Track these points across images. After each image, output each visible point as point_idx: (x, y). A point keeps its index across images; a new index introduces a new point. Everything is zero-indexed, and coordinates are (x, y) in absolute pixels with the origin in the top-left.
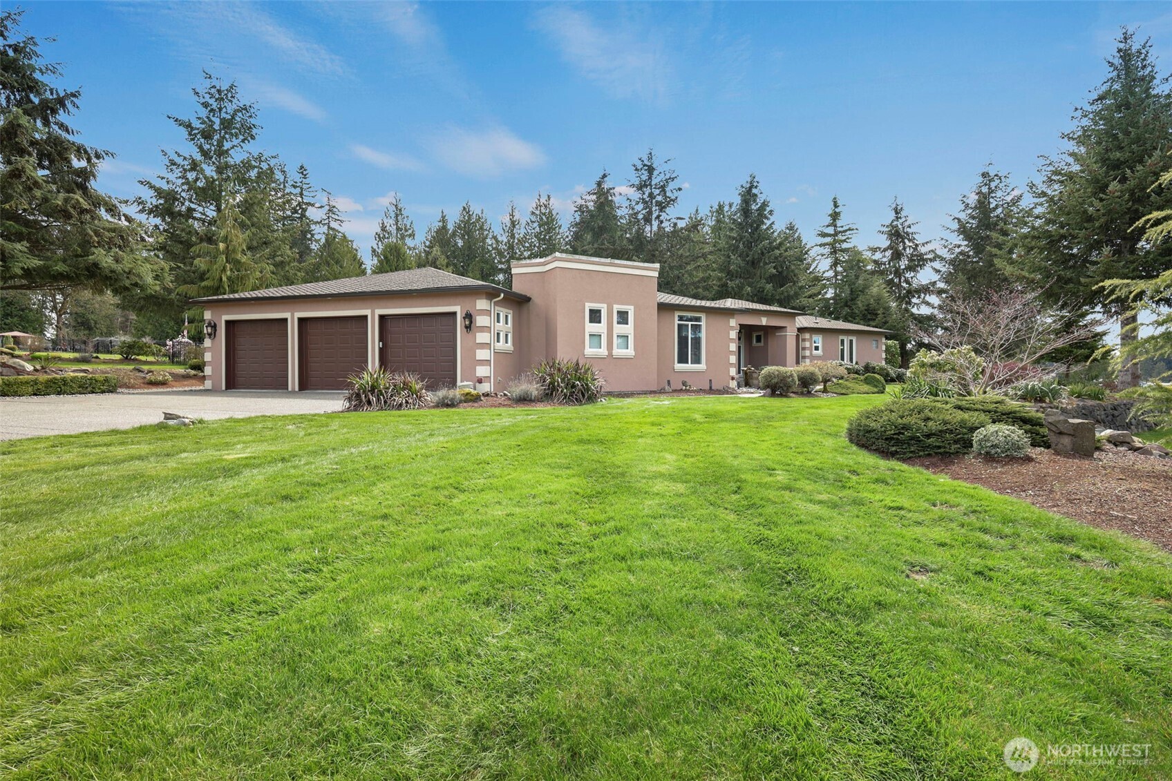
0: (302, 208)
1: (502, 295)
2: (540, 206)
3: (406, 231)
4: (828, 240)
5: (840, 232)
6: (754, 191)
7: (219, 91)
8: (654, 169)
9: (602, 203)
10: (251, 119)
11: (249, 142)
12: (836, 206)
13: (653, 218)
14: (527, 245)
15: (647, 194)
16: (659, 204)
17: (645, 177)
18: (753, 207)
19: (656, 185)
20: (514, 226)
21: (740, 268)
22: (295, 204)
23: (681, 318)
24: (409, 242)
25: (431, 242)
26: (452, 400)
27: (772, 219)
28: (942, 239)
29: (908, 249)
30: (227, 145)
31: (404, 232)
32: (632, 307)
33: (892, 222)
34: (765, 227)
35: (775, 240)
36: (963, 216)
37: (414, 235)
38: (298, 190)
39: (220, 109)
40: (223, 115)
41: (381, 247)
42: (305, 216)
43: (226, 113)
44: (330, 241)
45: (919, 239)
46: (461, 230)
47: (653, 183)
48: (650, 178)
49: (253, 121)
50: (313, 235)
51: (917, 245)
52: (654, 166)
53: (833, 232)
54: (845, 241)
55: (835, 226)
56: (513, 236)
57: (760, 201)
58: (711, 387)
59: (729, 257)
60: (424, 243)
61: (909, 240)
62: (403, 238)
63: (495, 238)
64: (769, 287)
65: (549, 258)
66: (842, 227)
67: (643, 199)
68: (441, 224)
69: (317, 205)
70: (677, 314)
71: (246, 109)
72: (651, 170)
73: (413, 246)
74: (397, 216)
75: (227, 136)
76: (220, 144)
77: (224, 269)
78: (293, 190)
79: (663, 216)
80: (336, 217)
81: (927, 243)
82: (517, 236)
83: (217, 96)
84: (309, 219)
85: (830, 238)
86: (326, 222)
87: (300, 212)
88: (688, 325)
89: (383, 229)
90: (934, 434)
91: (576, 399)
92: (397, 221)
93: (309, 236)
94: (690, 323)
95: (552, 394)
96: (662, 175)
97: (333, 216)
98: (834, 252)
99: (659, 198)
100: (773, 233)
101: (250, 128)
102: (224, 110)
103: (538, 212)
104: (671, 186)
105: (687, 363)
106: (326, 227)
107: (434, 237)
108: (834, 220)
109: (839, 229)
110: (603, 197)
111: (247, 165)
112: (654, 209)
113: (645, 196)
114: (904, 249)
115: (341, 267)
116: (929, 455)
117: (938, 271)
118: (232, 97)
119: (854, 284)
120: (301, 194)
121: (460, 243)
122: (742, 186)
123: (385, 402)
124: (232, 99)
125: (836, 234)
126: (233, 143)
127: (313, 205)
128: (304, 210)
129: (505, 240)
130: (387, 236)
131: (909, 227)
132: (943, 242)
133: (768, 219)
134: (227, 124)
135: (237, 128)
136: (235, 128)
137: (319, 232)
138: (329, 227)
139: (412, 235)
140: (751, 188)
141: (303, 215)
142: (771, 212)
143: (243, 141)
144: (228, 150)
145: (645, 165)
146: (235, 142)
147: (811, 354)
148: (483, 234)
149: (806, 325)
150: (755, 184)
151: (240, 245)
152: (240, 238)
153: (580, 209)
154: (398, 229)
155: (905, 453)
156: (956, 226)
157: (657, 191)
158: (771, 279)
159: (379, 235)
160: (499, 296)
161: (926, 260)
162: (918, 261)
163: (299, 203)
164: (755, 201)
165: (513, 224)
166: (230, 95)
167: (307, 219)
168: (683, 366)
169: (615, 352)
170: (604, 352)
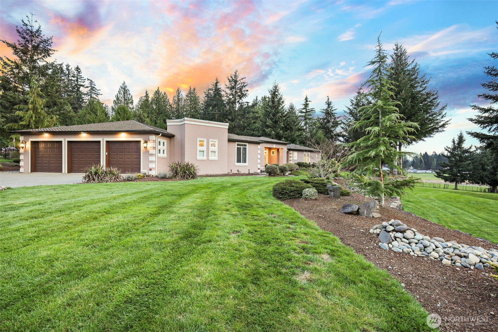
0: (78, 86)
1: (161, 134)
2: (191, 93)
3: (129, 100)
4: (303, 114)
5: (308, 111)
6: (276, 93)
7: (31, 32)
8: (237, 82)
9: (215, 94)
10: (48, 47)
11: (47, 57)
12: (307, 101)
13: (237, 102)
14: (185, 109)
15: (234, 91)
16: (239, 96)
17: (233, 85)
18: (276, 100)
19: (238, 88)
20: (179, 101)
21: (270, 123)
22: (74, 85)
23: (238, 145)
24: (130, 106)
25: (141, 106)
26: (132, 178)
27: (283, 105)
28: (344, 116)
29: (332, 119)
30: (35, 58)
31: (129, 101)
32: (217, 140)
33: (327, 108)
34: (280, 108)
35: (284, 113)
36: (351, 108)
37: (133, 103)
38: (75, 79)
39: (32, 41)
40: (33, 43)
41: (116, 107)
42: (79, 91)
43: (35, 42)
44: (91, 103)
45: (336, 116)
46: (155, 101)
47: (237, 87)
48: (235, 85)
49: (49, 47)
50: (83, 100)
51: (335, 118)
52: (238, 80)
53: (305, 111)
54: (310, 115)
55: (306, 109)
56: (178, 105)
57: (279, 97)
58: (249, 172)
59: (266, 119)
60: (138, 106)
61: (333, 116)
62: (127, 104)
63: (170, 105)
64: (281, 132)
65: (182, 119)
66: (309, 109)
67: (232, 94)
68: (145, 98)
69: (85, 86)
70: (237, 143)
71: (45, 42)
72: (236, 82)
73: (132, 107)
74: (124, 93)
75: (35, 54)
76: (32, 57)
77: (32, 117)
78: (73, 79)
79: (240, 101)
80: (95, 92)
81: (339, 117)
82: (180, 105)
83: (30, 34)
84: (81, 92)
85: (304, 114)
86: (90, 94)
87: (76, 89)
88: (241, 148)
89: (118, 99)
90: (293, 191)
91: (186, 178)
92: (125, 96)
93: (81, 100)
94: (242, 147)
95: (176, 176)
96: (240, 84)
97: (93, 92)
98: (305, 119)
99: (239, 94)
100: (283, 110)
101: (48, 50)
102: (34, 41)
103: (190, 96)
104: (244, 89)
105: (241, 162)
106: (90, 97)
107: (142, 104)
108: (306, 107)
109: (308, 110)
110: (217, 91)
111: (46, 67)
112: (237, 98)
113: (233, 93)
114: (331, 119)
115: (96, 115)
116: (290, 198)
117: (343, 128)
118: (38, 35)
119: (312, 132)
120: (77, 81)
121: (154, 107)
122: (272, 91)
123: (101, 179)
124: (38, 37)
125: (307, 112)
126: (39, 57)
127: (83, 86)
128: (79, 88)
129: (175, 107)
130: (119, 102)
131: (333, 111)
132: (345, 117)
133: (282, 105)
134: (36, 48)
135: (40, 50)
136: (39, 50)
137: (86, 98)
138: (91, 97)
139: (132, 103)
140: (275, 92)
141: (78, 90)
142: (283, 102)
143: (44, 56)
144: (36, 59)
145: (233, 80)
146: (40, 57)
147: (293, 159)
148: (165, 104)
149: (291, 148)
150: (277, 91)
151: (40, 106)
152: (41, 102)
153: (207, 96)
154: (125, 100)
155: (284, 198)
156: (348, 111)
157: (238, 91)
158: (282, 129)
159: (116, 102)
160: (160, 135)
161: (338, 124)
162: (336, 124)
163: (76, 84)
164: (277, 97)
165: (179, 100)
166: (37, 34)
167: (80, 92)
168: (239, 164)
169: (210, 158)
170: (205, 158)
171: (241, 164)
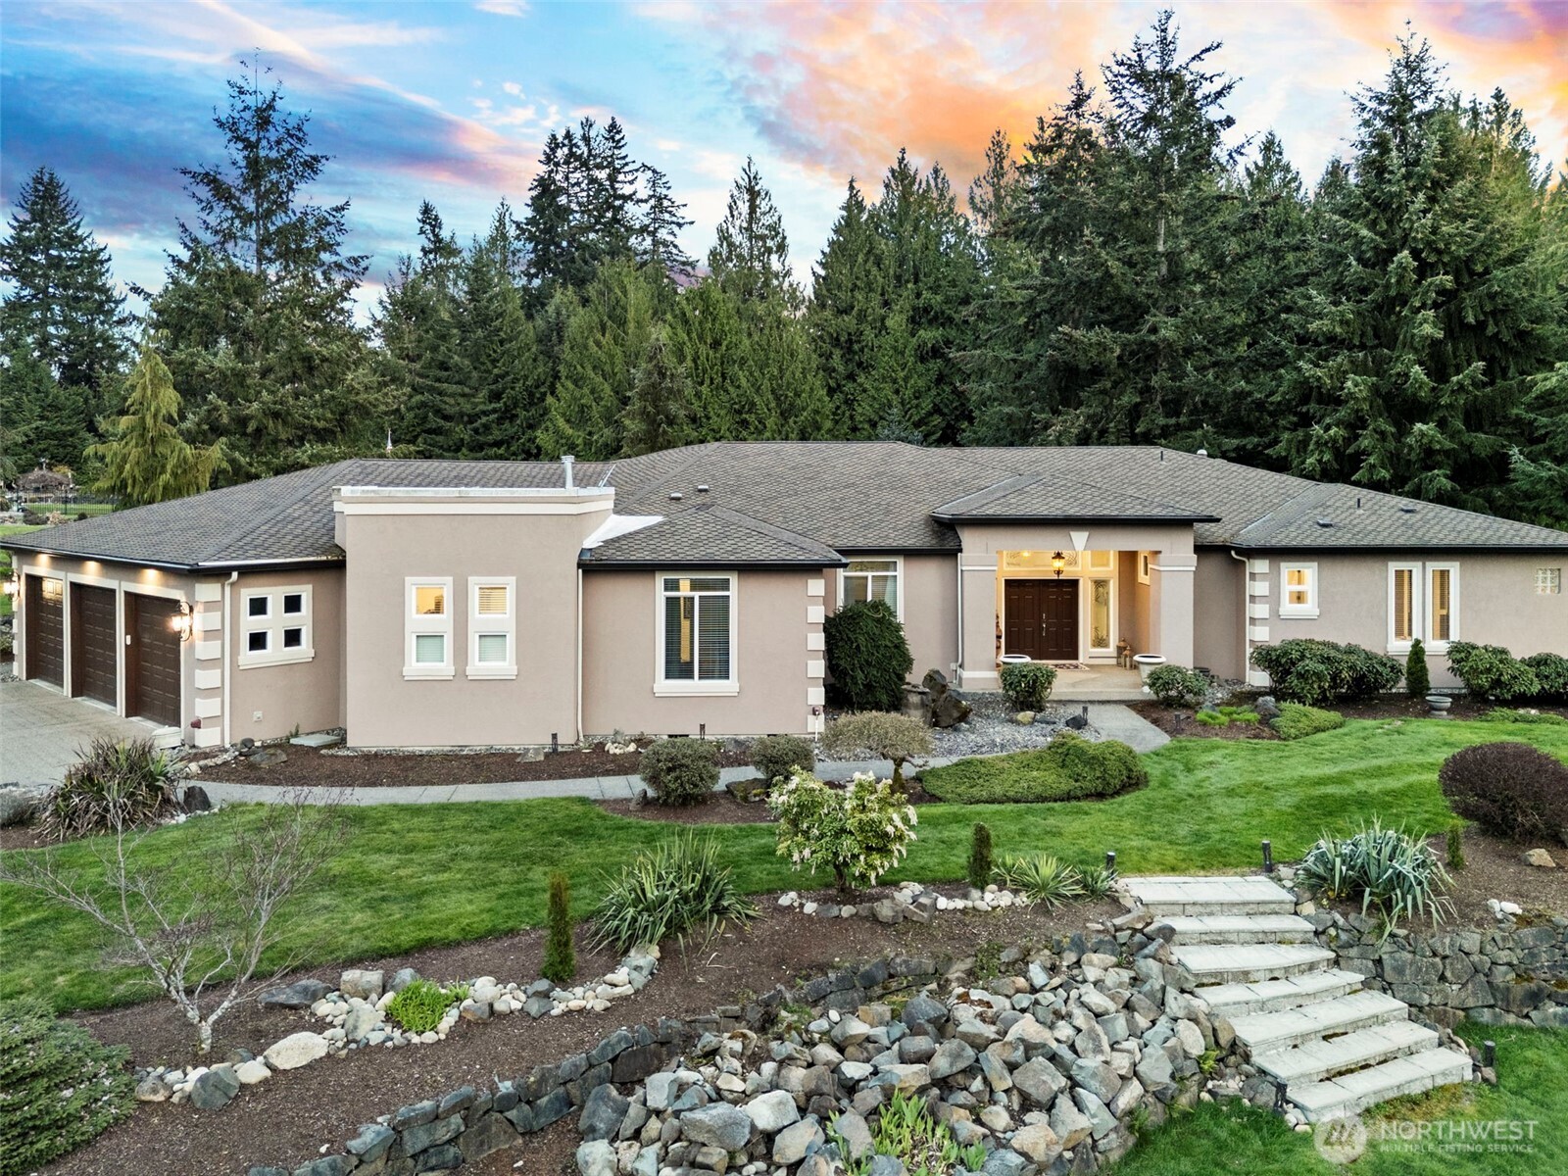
23: (672, 586)
32: (513, 579)
70: (662, 576)
88: (691, 599)
94: (698, 594)
105: (690, 677)
141: (616, 217)
147: (1274, 613)
167: (624, 223)
168: (680, 686)
169: (469, 670)
170: (445, 668)
171: (696, 686)
